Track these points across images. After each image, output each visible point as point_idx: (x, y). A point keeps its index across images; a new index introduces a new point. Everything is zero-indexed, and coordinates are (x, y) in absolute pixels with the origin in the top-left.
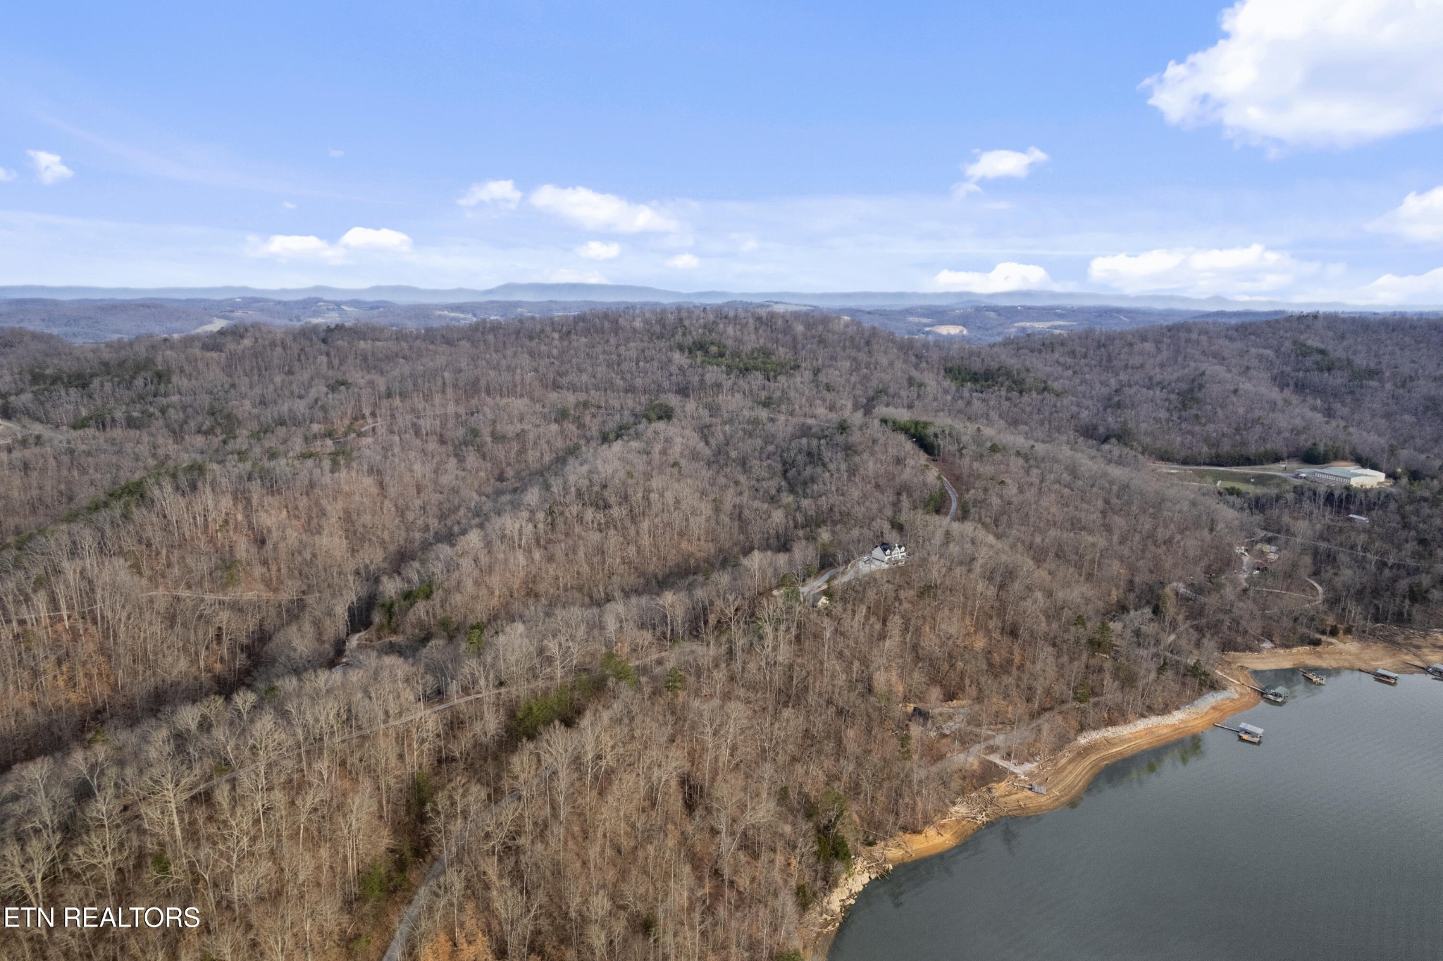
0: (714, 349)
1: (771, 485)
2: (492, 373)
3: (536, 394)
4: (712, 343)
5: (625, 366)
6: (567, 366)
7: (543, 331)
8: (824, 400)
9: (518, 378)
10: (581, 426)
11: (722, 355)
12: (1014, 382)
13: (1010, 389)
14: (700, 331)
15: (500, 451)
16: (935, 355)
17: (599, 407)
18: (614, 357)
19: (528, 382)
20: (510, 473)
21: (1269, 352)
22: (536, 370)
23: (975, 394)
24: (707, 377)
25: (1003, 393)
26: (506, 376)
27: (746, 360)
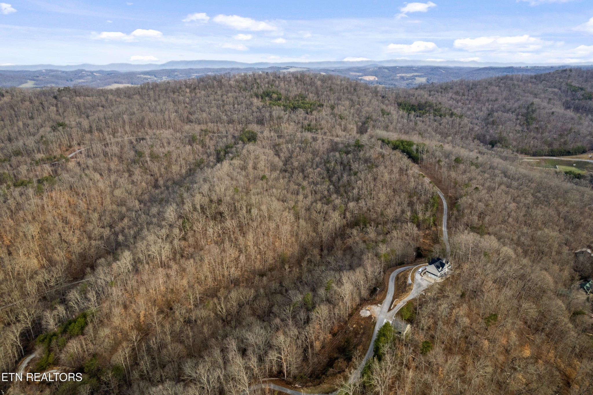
0: (275, 96)
1: (323, 187)
2: (152, 115)
3: (178, 126)
4: (273, 92)
5: (227, 107)
6: (194, 109)
7: (180, 88)
8: (340, 125)
9: (166, 117)
10: (204, 146)
11: (280, 99)
12: (435, 110)
13: (435, 115)
14: (267, 85)
15: (154, 167)
16: (391, 97)
17: (214, 132)
18: (220, 102)
19: (172, 119)
20: (161, 182)
21: (556, 90)
22: (176, 112)
23: (417, 118)
24: (274, 113)
25: (432, 117)
26: (160, 117)
27: (293, 102)
